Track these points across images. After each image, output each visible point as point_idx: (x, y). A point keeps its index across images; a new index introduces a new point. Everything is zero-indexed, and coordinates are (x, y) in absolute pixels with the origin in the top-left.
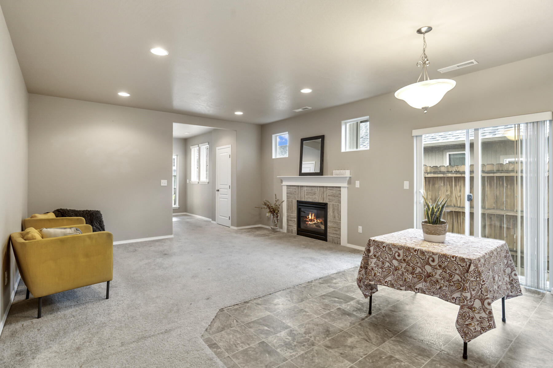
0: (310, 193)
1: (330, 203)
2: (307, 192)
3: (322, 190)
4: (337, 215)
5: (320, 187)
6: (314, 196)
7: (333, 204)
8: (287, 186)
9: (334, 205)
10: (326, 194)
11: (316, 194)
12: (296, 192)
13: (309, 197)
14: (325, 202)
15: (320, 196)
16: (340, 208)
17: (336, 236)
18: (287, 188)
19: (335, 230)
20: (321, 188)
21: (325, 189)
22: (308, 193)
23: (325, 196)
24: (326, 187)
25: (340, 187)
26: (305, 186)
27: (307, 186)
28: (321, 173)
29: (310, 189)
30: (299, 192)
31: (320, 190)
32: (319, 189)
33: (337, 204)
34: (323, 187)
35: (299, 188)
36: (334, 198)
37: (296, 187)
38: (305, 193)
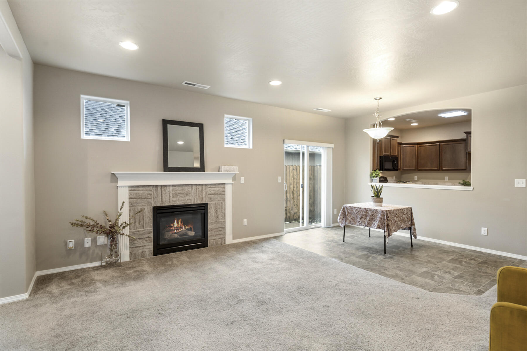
0: (179, 194)
1: (212, 202)
2: (174, 192)
3: (200, 189)
4: (220, 214)
5: (196, 185)
6: (187, 198)
7: (215, 203)
8: (130, 187)
9: (217, 204)
10: (206, 193)
11: (190, 194)
12: (151, 195)
13: (179, 200)
14: (204, 202)
15: (197, 197)
16: (224, 205)
17: (219, 237)
18: (129, 190)
19: (218, 231)
20: (198, 187)
21: (204, 187)
22: (176, 194)
23: (204, 196)
24: (206, 185)
25: (225, 184)
26: (170, 185)
27: (173, 186)
28: (202, 169)
29: (180, 188)
30: (157, 195)
31: (196, 189)
32: (194, 188)
33: (220, 202)
34: (202, 185)
35: (159, 188)
36: (216, 196)
37: (151, 188)
38: (171, 195)
